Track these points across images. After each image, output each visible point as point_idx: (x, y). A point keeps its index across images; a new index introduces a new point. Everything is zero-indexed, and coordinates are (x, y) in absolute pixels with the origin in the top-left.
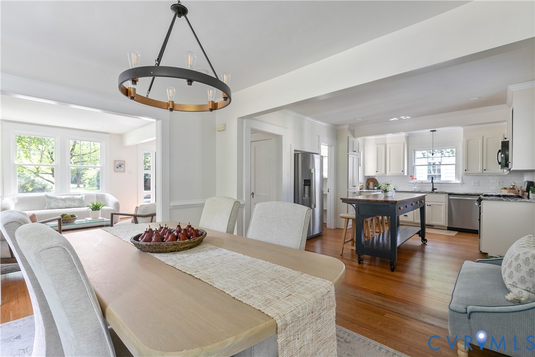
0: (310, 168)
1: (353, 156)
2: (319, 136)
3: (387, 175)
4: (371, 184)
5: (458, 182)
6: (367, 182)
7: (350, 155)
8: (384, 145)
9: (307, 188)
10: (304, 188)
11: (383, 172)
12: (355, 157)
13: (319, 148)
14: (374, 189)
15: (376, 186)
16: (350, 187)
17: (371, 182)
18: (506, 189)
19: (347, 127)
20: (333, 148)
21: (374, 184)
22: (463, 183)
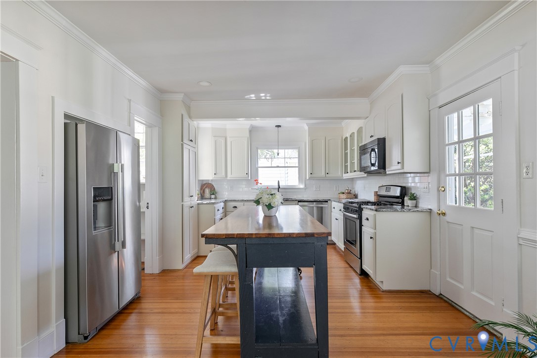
0: (111, 162)
1: (189, 147)
2: (130, 101)
3: (228, 178)
4: (207, 191)
5: (302, 186)
6: (201, 189)
7: (185, 146)
8: (224, 138)
9: (102, 207)
10: (95, 207)
11: (223, 174)
12: (191, 149)
13: (131, 124)
14: (211, 198)
15: (213, 194)
16: (186, 199)
17: (207, 189)
18: (343, 193)
19: (180, 97)
20: (156, 131)
21: (211, 191)
22: (306, 188)
